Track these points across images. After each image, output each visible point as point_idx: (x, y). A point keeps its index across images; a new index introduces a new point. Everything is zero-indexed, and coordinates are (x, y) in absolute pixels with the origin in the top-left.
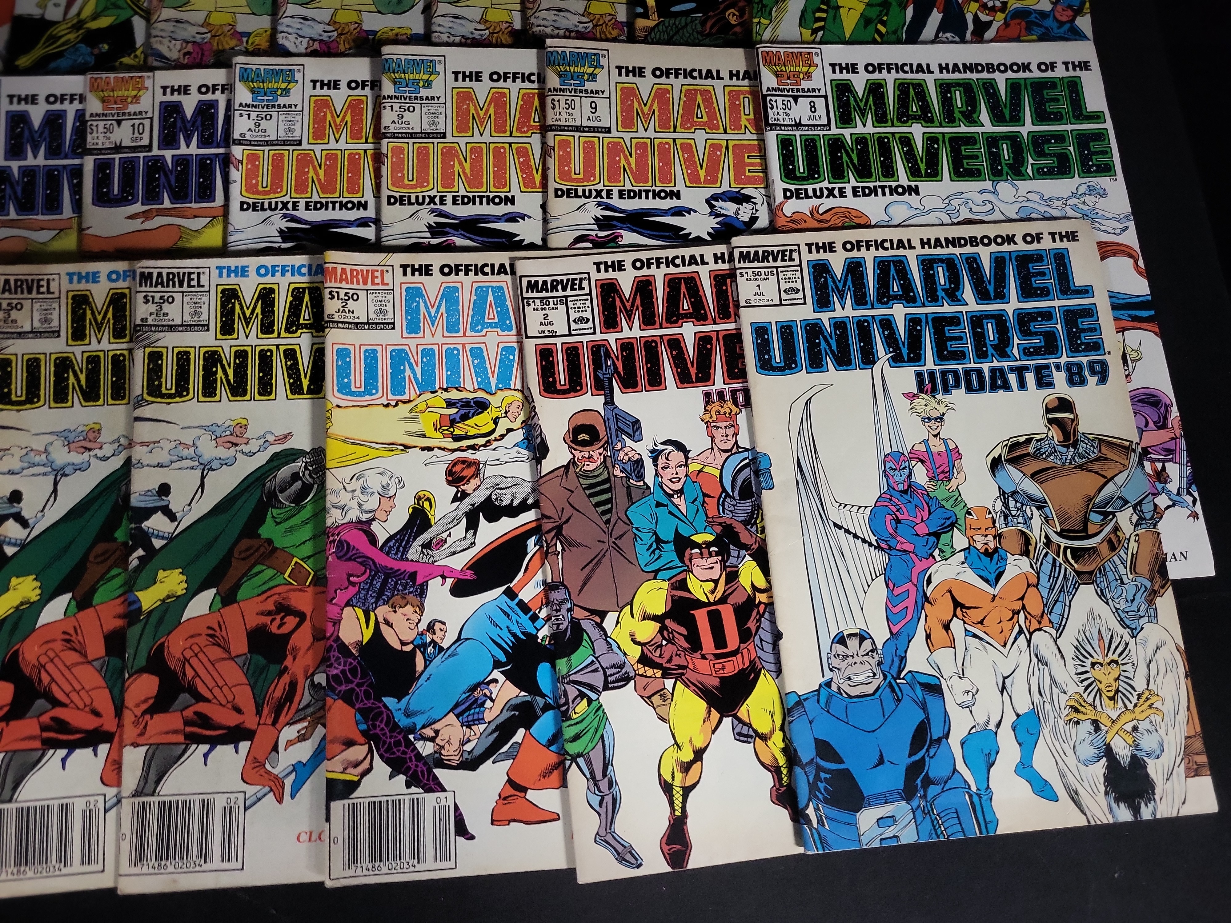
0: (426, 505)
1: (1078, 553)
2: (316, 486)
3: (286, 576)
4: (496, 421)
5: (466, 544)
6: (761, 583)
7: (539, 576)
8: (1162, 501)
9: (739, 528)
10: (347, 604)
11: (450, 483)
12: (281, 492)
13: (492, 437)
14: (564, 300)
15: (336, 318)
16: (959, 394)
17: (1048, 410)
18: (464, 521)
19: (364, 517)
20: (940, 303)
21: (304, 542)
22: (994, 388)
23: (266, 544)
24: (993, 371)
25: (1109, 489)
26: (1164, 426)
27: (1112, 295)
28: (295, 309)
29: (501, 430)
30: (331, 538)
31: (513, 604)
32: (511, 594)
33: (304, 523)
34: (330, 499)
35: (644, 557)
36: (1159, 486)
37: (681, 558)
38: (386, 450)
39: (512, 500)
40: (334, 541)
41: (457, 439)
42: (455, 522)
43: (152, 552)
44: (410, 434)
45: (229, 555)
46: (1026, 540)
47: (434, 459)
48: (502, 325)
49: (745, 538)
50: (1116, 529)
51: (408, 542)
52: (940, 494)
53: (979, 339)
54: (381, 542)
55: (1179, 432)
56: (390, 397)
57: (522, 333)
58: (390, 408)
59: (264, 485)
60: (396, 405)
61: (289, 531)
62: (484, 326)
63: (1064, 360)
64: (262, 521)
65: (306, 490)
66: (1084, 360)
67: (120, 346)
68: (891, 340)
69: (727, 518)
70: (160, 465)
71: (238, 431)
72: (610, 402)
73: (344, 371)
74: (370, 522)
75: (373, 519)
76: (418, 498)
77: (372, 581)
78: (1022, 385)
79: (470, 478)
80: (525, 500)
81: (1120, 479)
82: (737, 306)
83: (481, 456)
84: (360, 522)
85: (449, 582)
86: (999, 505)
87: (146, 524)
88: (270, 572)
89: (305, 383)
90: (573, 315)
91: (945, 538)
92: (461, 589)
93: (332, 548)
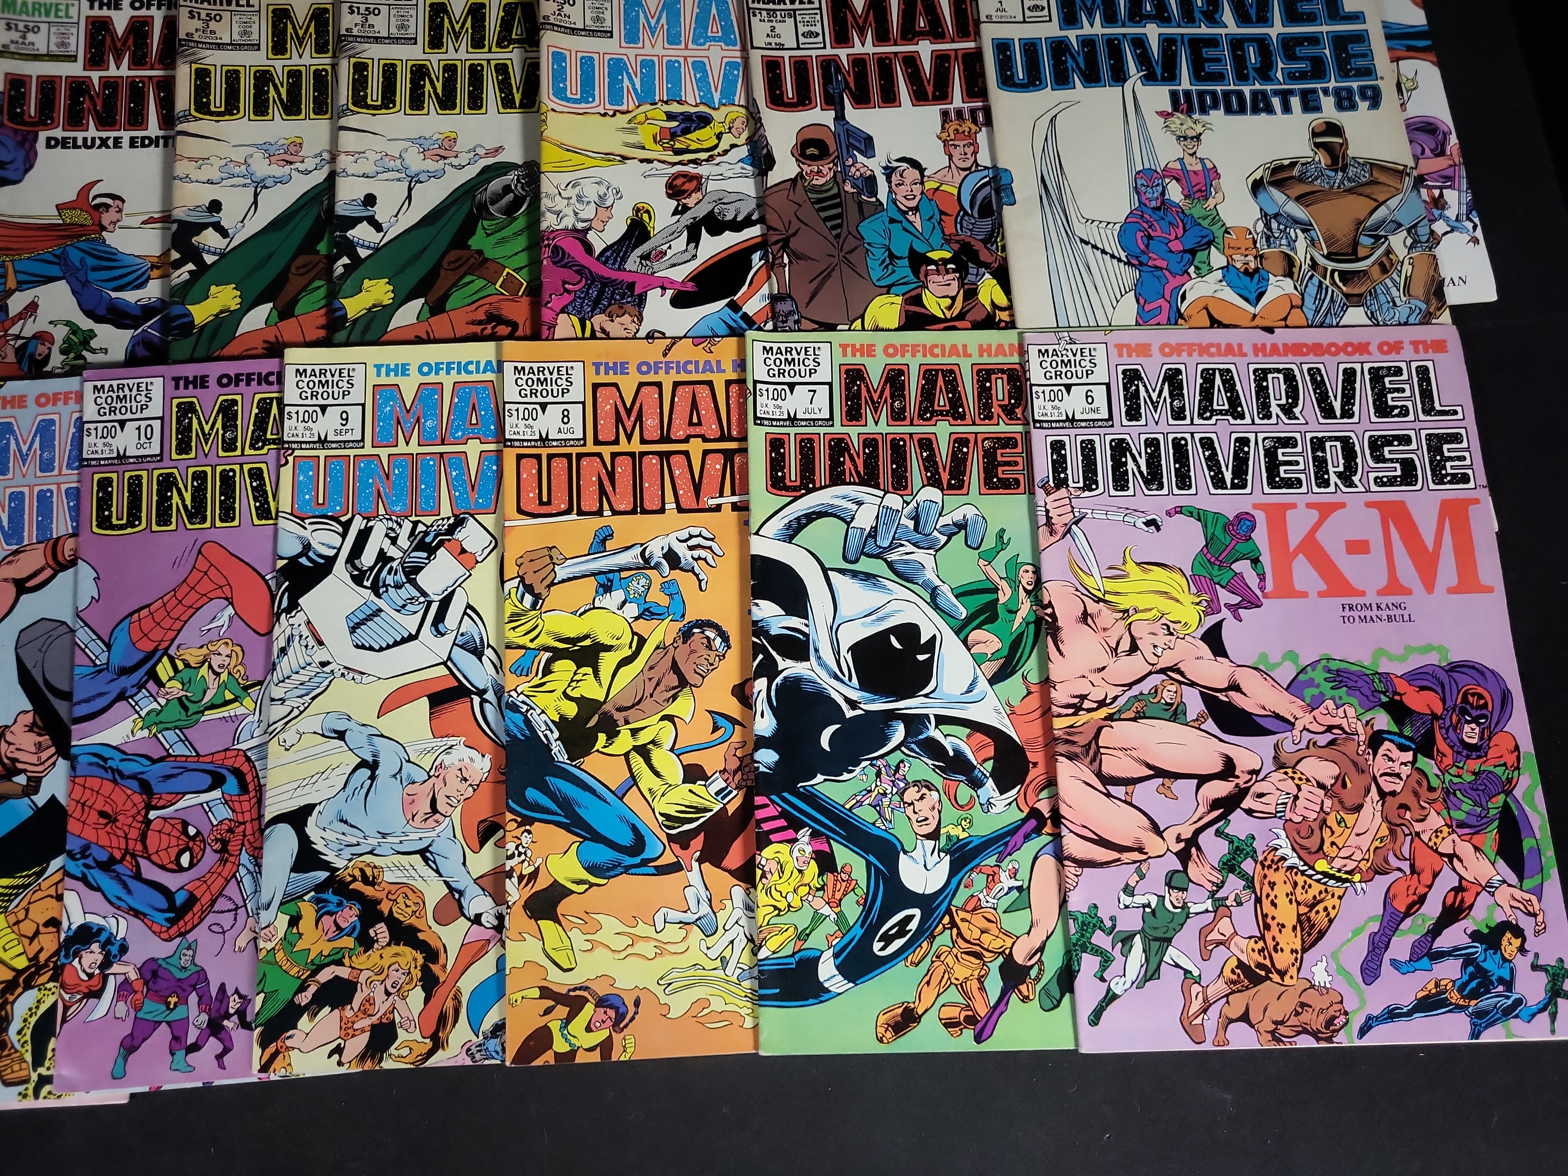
0: (645, 217)
1: (1346, 277)
2: (528, 199)
3: (497, 286)
4: (719, 136)
5: (688, 256)
6: (1002, 301)
7: (765, 290)
8: (1440, 227)
9: (978, 246)
10: (563, 311)
11: (670, 196)
12: (492, 204)
13: (716, 152)
14: (793, 13)
15: (552, 21)
16: (1217, 116)
17: (1315, 134)
18: (685, 233)
19: (580, 226)
20: (1197, 24)
21: (516, 254)
22: (1256, 110)
23: (476, 256)
24: (1254, 94)
25: (1381, 212)
26: (1442, 153)
27: (1386, 25)
28: (506, 25)
29: (724, 145)
30: (546, 242)
31: (737, 317)
32: (734, 307)
33: (517, 234)
34: (545, 203)
35: (876, 272)
36: (1437, 213)
37: (916, 274)
38: (603, 159)
39: (736, 215)
40: (549, 245)
41: (678, 152)
42: (676, 235)
43: (357, 261)
44: (627, 145)
45: (437, 266)
46: (1290, 262)
47: (653, 172)
48: (726, 39)
49: (984, 256)
50: (1389, 252)
51: (625, 253)
52: (1197, 212)
53: (1240, 62)
54: (598, 251)
55: (1457, 159)
56: (608, 106)
57: (746, 44)
58: (608, 118)
59: (475, 197)
60: (614, 115)
61: (502, 242)
62: (707, 39)
63: (1332, 84)
64: (473, 232)
65: (517, 202)
66: (1355, 85)
67: (324, 61)
68: (1144, 59)
69: (965, 235)
70: (364, 176)
71: (446, 144)
72: (840, 117)
73: (559, 75)
74: (586, 231)
75: (590, 229)
76: (637, 210)
77: (588, 290)
78: (1287, 108)
79: (692, 192)
80: (750, 215)
81: (1393, 203)
82: (978, 23)
83: (703, 170)
84: (575, 230)
85: (669, 293)
86: (1260, 226)
87: (350, 234)
88: (480, 283)
89: (518, 97)
90: (802, 29)
91: (1201, 256)
92: (681, 300)
93: (547, 253)
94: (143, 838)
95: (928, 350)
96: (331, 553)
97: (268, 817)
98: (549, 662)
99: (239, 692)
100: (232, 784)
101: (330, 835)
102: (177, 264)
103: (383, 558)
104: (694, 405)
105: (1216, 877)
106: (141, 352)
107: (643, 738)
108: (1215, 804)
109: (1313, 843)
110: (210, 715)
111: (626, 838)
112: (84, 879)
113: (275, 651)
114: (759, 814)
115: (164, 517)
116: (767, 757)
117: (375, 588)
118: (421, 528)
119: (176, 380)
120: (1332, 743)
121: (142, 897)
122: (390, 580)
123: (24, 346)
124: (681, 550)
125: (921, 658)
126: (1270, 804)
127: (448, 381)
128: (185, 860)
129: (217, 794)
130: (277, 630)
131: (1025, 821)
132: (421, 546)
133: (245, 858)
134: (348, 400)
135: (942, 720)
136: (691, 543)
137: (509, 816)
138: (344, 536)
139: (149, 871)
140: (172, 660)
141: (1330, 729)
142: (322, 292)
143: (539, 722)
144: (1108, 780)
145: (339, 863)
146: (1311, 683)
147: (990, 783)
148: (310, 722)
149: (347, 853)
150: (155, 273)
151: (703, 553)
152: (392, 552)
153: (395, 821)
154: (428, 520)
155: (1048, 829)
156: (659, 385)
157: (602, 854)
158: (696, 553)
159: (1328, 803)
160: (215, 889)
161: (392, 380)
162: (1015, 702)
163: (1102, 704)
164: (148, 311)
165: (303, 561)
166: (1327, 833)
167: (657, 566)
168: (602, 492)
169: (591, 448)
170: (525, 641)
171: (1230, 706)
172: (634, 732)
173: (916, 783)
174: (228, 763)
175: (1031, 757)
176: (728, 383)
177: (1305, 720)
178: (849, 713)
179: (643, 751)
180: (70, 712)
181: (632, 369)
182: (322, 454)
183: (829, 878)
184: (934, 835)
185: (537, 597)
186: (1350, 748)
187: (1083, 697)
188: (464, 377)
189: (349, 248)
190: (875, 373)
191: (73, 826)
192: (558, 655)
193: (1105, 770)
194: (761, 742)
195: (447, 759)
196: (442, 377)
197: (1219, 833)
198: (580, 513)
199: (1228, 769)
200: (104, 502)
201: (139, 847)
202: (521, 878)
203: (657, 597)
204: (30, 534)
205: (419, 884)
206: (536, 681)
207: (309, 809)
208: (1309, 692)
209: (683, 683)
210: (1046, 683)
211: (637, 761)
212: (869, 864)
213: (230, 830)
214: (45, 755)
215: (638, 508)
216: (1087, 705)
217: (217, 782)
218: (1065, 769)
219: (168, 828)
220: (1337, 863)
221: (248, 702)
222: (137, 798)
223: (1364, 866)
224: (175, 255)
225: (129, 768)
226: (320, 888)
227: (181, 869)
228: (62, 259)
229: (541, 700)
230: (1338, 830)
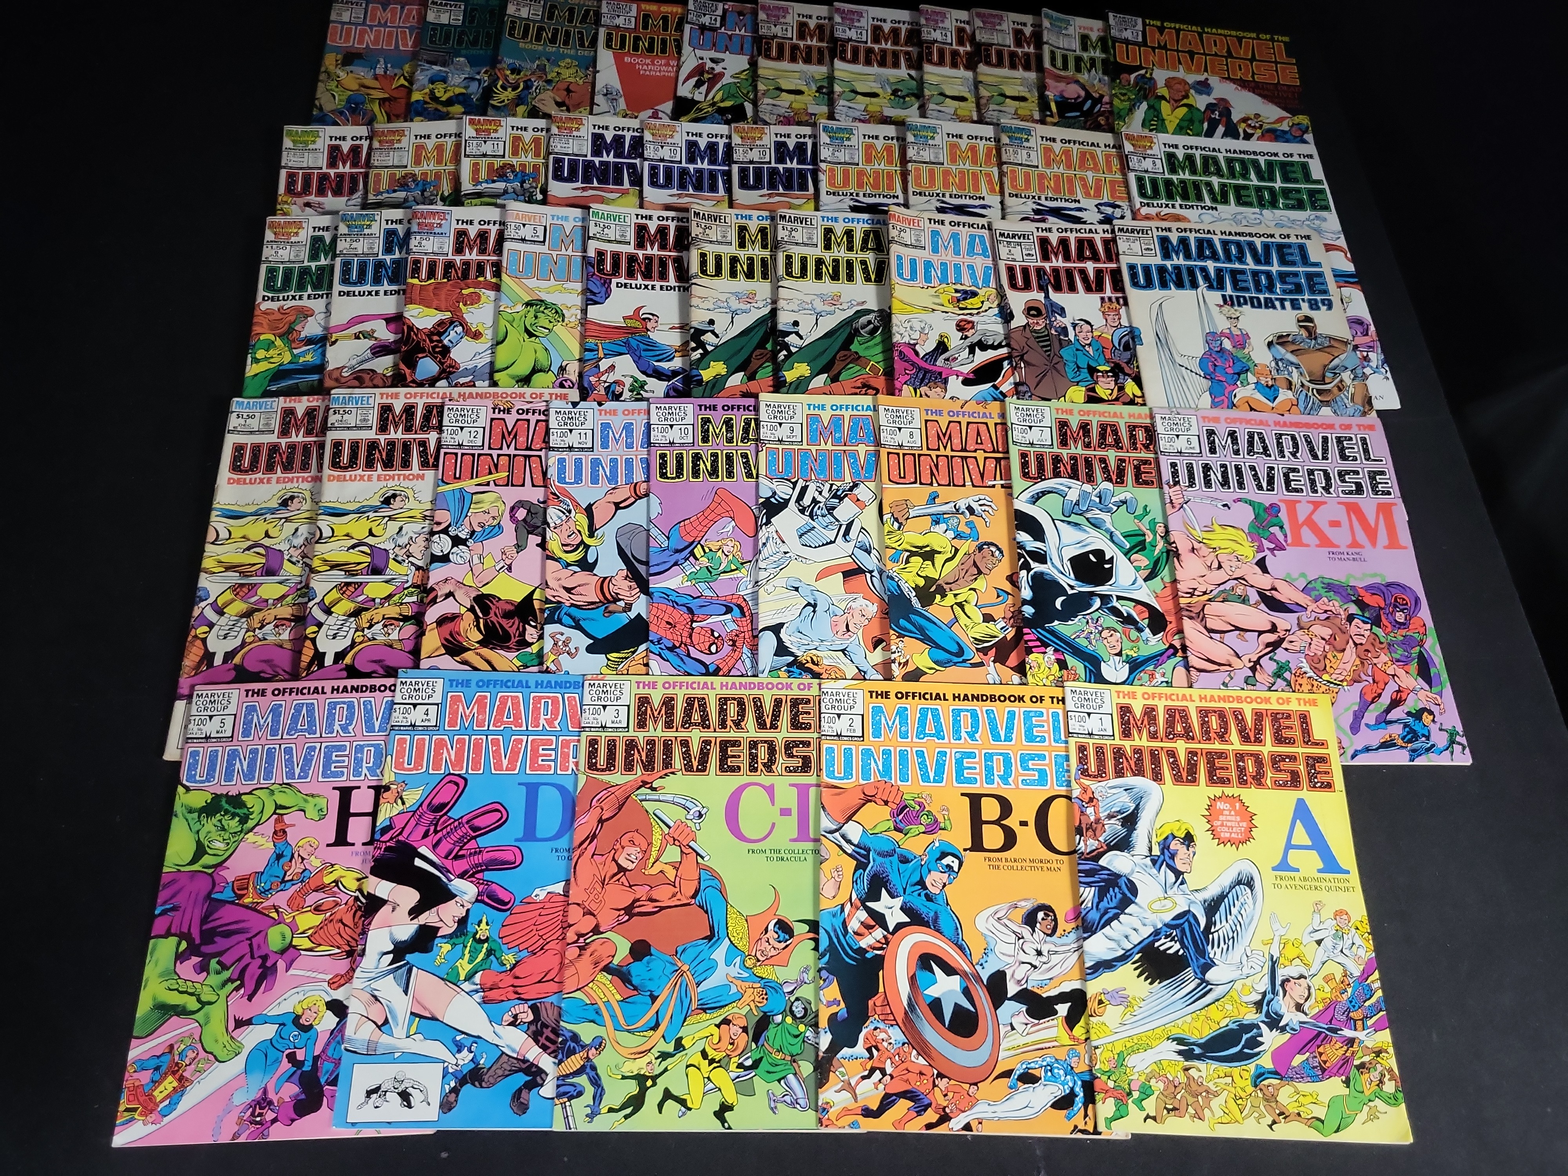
0: (946, 340)
1: (1320, 392)
2: (883, 327)
3: (867, 370)
4: (982, 302)
5: (969, 361)
6: (1139, 393)
7: (1011, 380)
8: (1368, 371)
9: (1124, 365)
10: (905, 383)
11: (958, 330)
12: (861, 329)
13: (981, 310)
14: (1020, 244)
15: (895, 241)
16: (1247, 308)
17: (1299, 321)
18: (967, 349)
19: (912, 342)
20: (1233, 263)
21: (878, 353)
22: (1267, 307)
23: (855, 354)
24: (1266, 299)
25: (1336, 362)
26: (1367, 334)
27: (1333, 270)
28: (865, 241)
29: (985, 307)
30: (895, 349)
31: (997, 392)
32: (996, 387)
33: (876, 345)
34: (895, 329)
35: (1070, 374)
36: (1366, 364)
37: (1092, 377)
38: (923, 310)
39: (994, 342)
40: (896, 351)
41: (961, 309)
42: (962, 350)
43: (790, 354)
44: (935, 304)
45: (834, 358)
46: (1290, 383)
48: (984, 254)
49: (1127, 370)
50: (1341, 381)
51: (936, 357)
52: (1239, 354)
53: (1257, 284)
54: (922, 355)
55: (1376, 338)
56: (924, 284)
57: (995, 258)
59: (852, 325)
60: (928, 288)
61: (868, 348)
62: (974, 254)
63: (1306, 297)
64: (852, 342)
65: (876, 329)
66: (1319, 298)
67: (766, 253)
68: (1207, 278)
69: (1116, 360)
70: (792, 311)
71: (836, 298)
72: (1047, 297)
73: (900, 266)
74: (915, 345)
75: (917, 344)
76: (941, 336)
77: (918, 374)
78: (1283, 307)
79: (970, 329)
80: (1001, 343)
81: (1342, 357)
82: (1118, 254)
84: (910, 344)
85: (961, 378)
86: (1273, 364)
87: (786, 339)
88: (858, 368)
89: (873, 277)
90: (1025, 252)
91: (1243, 376)
92: (967, 382)
93: (896, 354)
94: (691, 636)
95: (1102, 414)
96: (787, 497)
97: (760, 628)
98: (908, 557)
99: (739, 566)
100: (736, 611)
101: (792, 639)
102: (694, 349)
103: (815, 501)
104: (978, 434)
105: (1272, 680)
106: (672, 393)
107: (960, 599)
108: (1268, 645)
109: (1321, 666)
110: (723, 576)
111: (954, 648)
112: (660, 655)
113: (760, 544)
114: (1026, 637)
115: (696, 473)
116: (1028, 610)
117: (811, 516)
118: (834, 487)
119: (700, 406)
120: (1328, 618)
121: (691, 666)
122: (819, 512)
123: (609, 387)
124: (975, 506)
125: (1107, 566)
126: (1297, 646)
127: (847, 414)
128: (713, 649)
129: (729, 616)
130: (760, 534)
131: (1167, 649)
132: (835, 496)
133: (745, 650)
134: (793, 421)
135: (1119, 598)
136: (981, 502)
137: (892, 632)
138: (794, 489)
139: (694, 653)
140: (702, 547)
141: (1326, 612)
142: (770, 369)
143: (905, 588)
144: (1211, 631)
145: (799, 653)
146: (1314, 589)
147: (1147, 630)
148: (780, 581)
149: (803, 648)
150: (677, 354)
151: (987, 508)
152: (819, 498)
153: (828, 634)
154: (839, 484)
155: (1180, 654)
156: (959, 423)
157: (942, 656)
158: (983, 508)
159: (1327, 647)
160: (730, 664)
161: (816, 412)
162: (1158, 591)
163: (1205, 593)
164: (675, 373)
165: (773, 500)
166: (1327, 662)
167: (963, 513)
168: (932, 474)
169: (925, 451)
170: (895, 545)
171: (1272, 598)
172: (955, 595)
173: (1107, 628)
174: (734, 601)
175: (1168, 618)
176: (996, 424)
177: (1312, 606)
178: (1070, 592)
179: (961, 605)
180: (648, 570)
181: (945, 413)
182: (780, 447)
183: (1064, 672)
184: (1119, 654)
185: (901, 524)
186: (1337, 621)
187: (1195, 589)
188: (855, 412)
189: (786, 347)
190: (1074, 424)
191: (652, 628)
192: (913, 554)
193: (1208, 626)
194: (1025, 602)
195: (853, 605)
196: (843, 412)
197: (1271, 659)
198: (921, 483)
199: (1274, 629)
200: (663, 466)
201: (689, 641)
202: (900, 664)
203: (963, 528)
204: (621, 479)
205: (842, 667)
206: (902, 566)
207: (781, 625)
208: (1314, 593)
209: (980, 572)
210: (1175, 581)
211: (957, 609)
212: (1085, 667)
213: (737, 635)
214: (633, 592)
215: (951, 483)
216: (1196, 593)
217: (729, 610)
218: (1187, 624)
219: (703, 632)
220: (1334, 676)
221: (743, 570)
222: (686, 616)
223: (1348, 678)
224: (693, 345)
225: (681, 601)
226: (789, 665)
227: (712, 653)
228: (627, 344)
229: (905, 576)
230: (1333, 660)
